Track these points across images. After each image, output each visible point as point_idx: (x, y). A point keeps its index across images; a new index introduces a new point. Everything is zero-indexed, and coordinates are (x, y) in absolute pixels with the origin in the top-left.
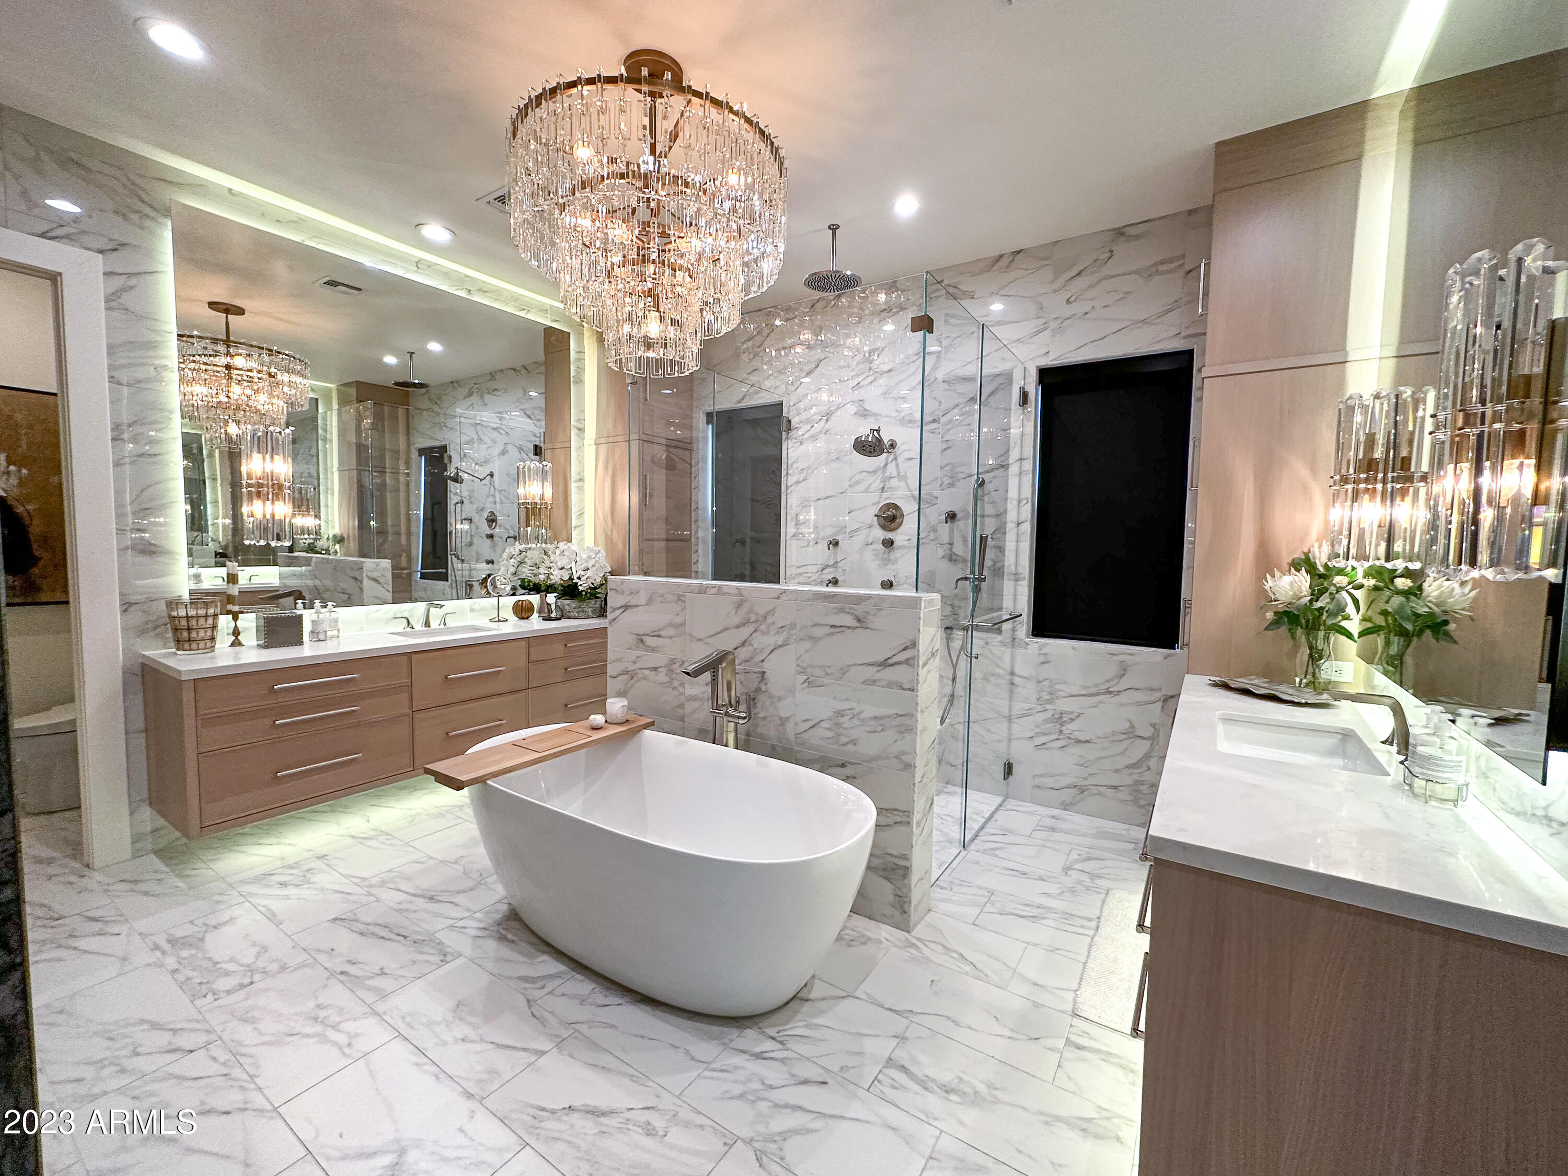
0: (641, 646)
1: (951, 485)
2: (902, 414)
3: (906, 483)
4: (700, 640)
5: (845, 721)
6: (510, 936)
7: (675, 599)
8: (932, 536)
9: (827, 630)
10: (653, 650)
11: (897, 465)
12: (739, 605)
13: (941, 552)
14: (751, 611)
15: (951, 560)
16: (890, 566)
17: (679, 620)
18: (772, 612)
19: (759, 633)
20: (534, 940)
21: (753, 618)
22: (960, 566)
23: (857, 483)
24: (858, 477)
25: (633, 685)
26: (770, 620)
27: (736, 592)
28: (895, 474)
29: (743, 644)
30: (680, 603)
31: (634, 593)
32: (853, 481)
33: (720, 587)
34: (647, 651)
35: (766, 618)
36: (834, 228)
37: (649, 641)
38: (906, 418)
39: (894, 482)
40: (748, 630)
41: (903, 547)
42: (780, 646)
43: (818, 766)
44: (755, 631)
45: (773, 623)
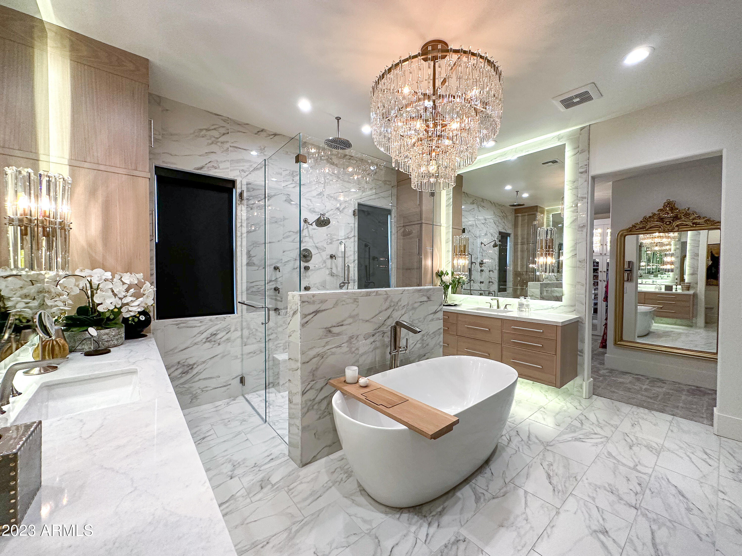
0: (330, 335)
1: (331, 243)
2: (310, 207)
3: (313, 240)
4: (367, 321)
5: (425, 338)
6: (439, 509)
7: (351, 301)
8: (324, 265)
9: (419, 304)
10: (338, 334)
11: (308, 231)
12: (386, 299)
13: (328, 272)
14: (391, 301)
15: (332, 275)
16: (307, 279)
17: (355, 313)
18: (400, 300)
19: (395, 311)
20: (444, 498)
21: (393, 304)
22: (335, 278)
23: (288, 237)
24: (288, 234)
25: (322, 363)
26: (399, 304)
27: (385, 293)
28: (307, 235)
29: (388, 318)
30: (355, 303)
31: (323, 302)
32: (285, 236)
33: (377, 292)
34: (334, 336)
35: (397, 303)
36: (338, 119)
37: (336, 330)
38: (312, 210)
39: (307, 239)
40: (390, 311)
41: (312, 270)
42: (403, 315)
43: (417, 360)
44: (393, 310)
45: (401, 305)
